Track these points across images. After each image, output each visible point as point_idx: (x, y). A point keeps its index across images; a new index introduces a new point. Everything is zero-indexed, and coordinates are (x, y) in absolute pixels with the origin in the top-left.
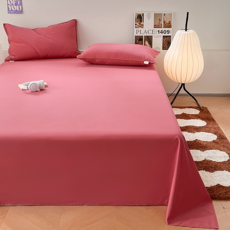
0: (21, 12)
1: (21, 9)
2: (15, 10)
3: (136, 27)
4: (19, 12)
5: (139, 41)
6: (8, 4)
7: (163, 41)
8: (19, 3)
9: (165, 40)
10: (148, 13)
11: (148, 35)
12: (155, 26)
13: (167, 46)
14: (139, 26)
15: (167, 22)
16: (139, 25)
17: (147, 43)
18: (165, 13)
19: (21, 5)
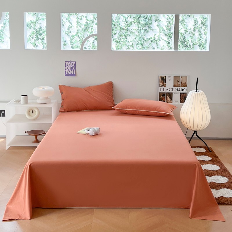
0: (75, 75)
1: (74, 73)
2: (71, 73)
3: (160, 86)
4: (73, 75)
5: (162, 96)
6: (66, 69)
7: (181, 96)
8: (73, 69)
9: (182, 96)
10: (169, 76)
11: (169, 92)
12: (175, 86)
13: (184, 100)
14: (162, 86)
15: (183, 83)
16: (162, 84)
17: (168, 98)
18: (182, 76)
19: (75, 70)
